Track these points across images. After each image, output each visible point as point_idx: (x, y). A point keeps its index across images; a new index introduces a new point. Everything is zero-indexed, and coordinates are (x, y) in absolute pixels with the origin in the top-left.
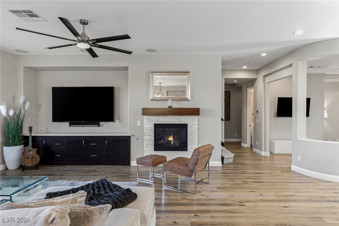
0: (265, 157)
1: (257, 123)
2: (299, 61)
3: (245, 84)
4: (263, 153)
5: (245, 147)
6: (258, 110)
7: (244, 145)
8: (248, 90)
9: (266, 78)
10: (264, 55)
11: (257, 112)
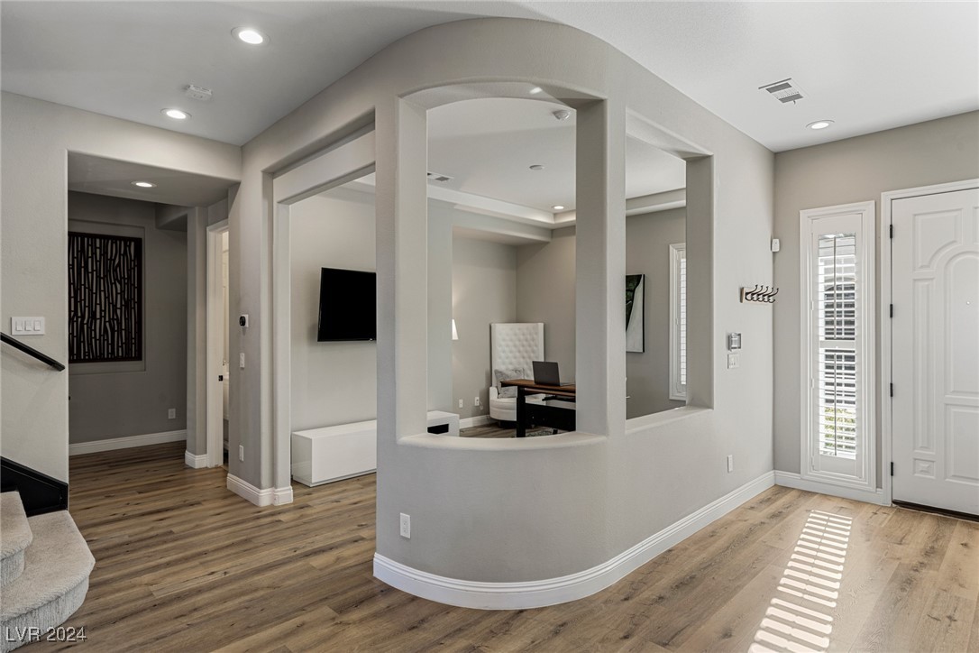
0: (275, 512)
1: (243, 369)
2: (401, 96)
3: (197, 208)
4: (265, 497)
5: (200, 469)
6: (246, 316)
7: (197, 461)
8: (211, 235)
9: (274, 180)
10: (251, 36)
11: (243, 322)
